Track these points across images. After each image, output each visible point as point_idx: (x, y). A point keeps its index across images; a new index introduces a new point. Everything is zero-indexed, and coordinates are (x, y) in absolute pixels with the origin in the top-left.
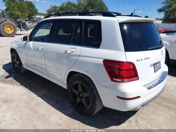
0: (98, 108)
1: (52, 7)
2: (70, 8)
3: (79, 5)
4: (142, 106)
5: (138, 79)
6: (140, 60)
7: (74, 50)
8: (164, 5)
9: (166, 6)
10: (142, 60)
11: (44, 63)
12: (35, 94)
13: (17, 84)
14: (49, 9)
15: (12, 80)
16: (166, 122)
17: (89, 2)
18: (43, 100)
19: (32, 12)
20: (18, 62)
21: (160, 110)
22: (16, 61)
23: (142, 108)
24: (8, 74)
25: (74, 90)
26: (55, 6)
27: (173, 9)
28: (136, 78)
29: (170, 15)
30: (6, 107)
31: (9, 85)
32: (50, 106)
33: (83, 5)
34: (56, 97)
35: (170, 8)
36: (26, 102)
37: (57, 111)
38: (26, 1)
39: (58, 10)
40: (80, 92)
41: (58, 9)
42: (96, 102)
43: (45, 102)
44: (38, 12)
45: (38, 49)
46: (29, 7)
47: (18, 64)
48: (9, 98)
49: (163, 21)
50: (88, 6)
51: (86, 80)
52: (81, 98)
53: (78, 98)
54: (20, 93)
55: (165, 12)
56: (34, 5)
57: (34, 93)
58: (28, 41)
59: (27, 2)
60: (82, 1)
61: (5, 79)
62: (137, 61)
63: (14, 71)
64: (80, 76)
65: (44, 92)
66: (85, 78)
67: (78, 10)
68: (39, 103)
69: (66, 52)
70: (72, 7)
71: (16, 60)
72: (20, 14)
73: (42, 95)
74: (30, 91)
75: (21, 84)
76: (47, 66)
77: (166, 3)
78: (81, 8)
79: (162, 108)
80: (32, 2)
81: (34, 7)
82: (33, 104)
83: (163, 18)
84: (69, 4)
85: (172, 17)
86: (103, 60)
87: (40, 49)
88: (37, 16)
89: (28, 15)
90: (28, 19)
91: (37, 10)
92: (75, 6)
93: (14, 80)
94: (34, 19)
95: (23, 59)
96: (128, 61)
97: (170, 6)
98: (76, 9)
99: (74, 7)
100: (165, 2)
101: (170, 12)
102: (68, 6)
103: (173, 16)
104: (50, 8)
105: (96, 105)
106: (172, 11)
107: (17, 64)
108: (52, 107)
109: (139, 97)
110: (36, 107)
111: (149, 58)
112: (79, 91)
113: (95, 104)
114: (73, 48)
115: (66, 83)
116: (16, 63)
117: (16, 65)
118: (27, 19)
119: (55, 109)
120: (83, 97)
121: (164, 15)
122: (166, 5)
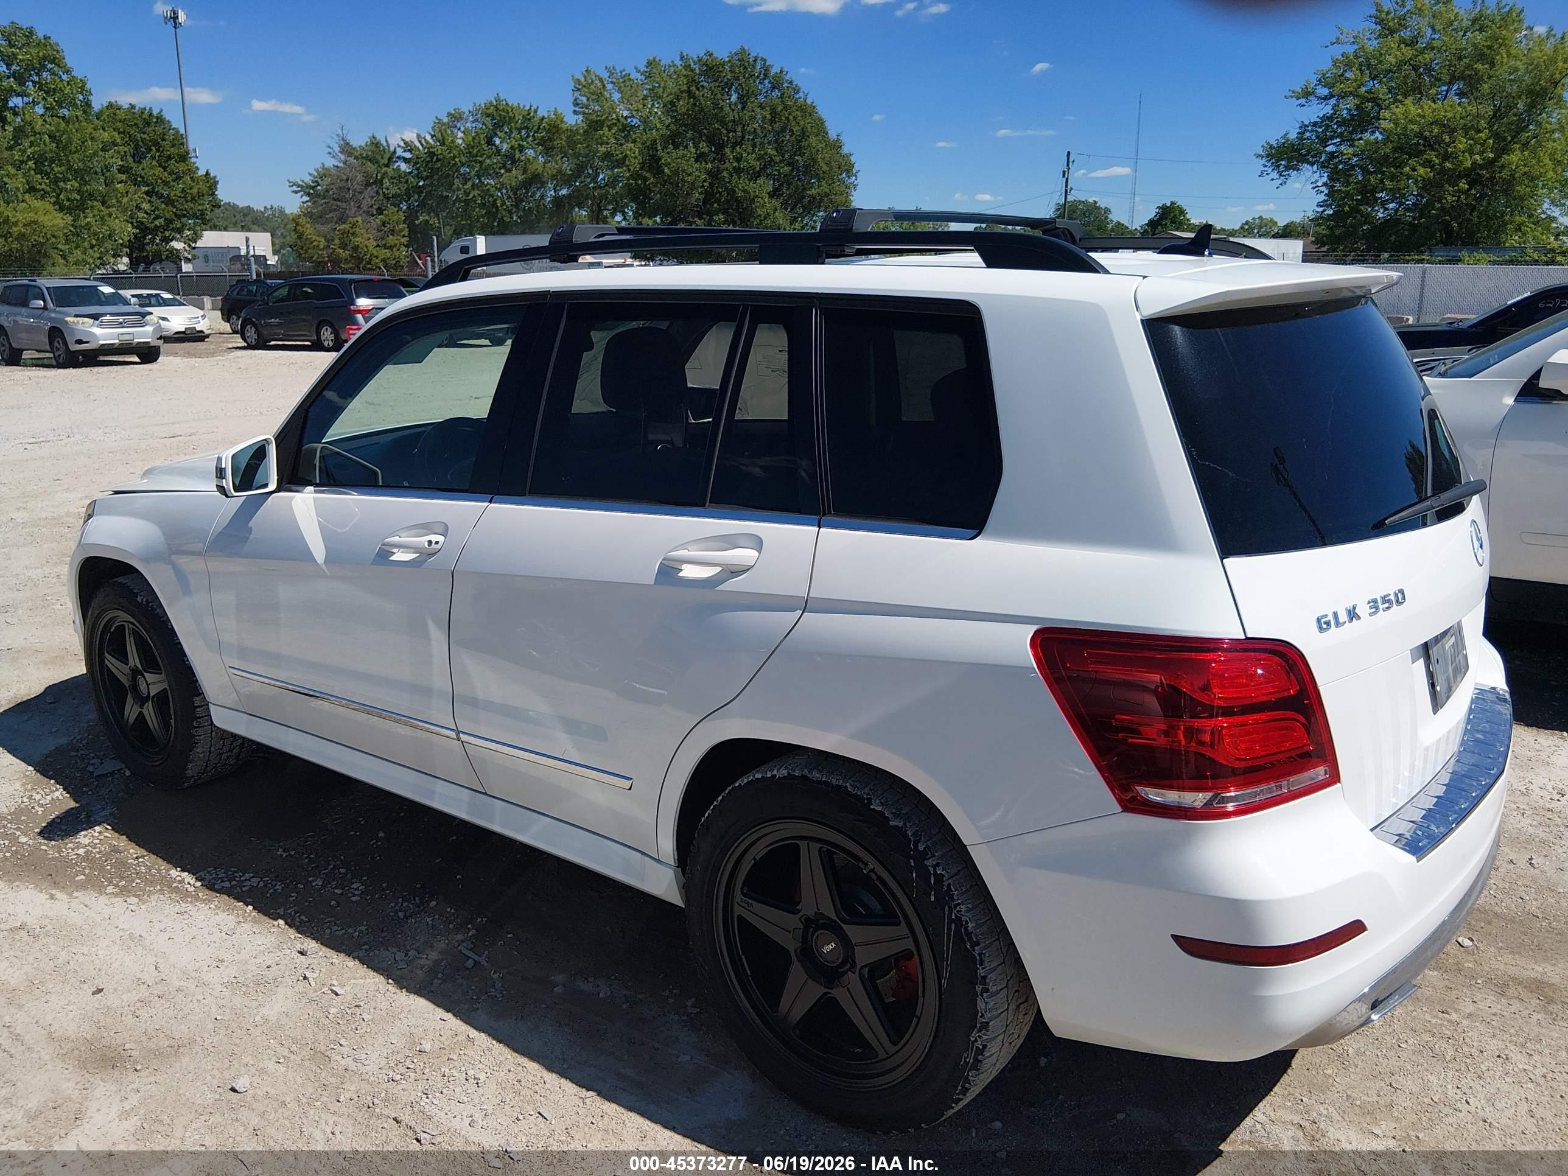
0: (993, 1048)
1: (347, 149)
2: (511, 159)
3: (594, 125)
4: (1374, 1007)
5: (1334, 778)
6: (1343, 617)
7: (744, 555)
8: (1316, 111)
9: (1330, 118)
10: (1352, 615)
11: (440, 681)
12: (363, 970)
13: (169, 885)
14: (323, 174)
15: (115, 850)
16: (1549, 1116)
17: (682, 105)
18: (453, 1022)
19: (169, 201)
20: (153, 683)
21: (1470, 1016)
22: (135, 672)
23: (1374, 1017)
24: (60, 793)
25: (757, 907)
26: (375, 144)
27: (1387, 140)
28: (1321, 770)
29: (1368, 195)
30: (125, 1115)
31: (103, 899)
32: (533, 1066)
33: (626, 130)
34: (560, 978)
35: (1367, 136)
36: (306, 1053)
37: (611, 1108)
38: (110, 105)
39: (400, 177)
40: (814, 924)
41: (404, 167)
42: (981, 1005)
43: (473, 1033)
44: (216, 205)
45: (384, 555)
46: (138, 157)
47: (161, 700)
48: (129, 1020)
49: (1320, 241)
50: (674, 140)
51: (881, 814)
52: (828, 974)
53: (797, 972)
54: (228, 972)
55: (1323, 166)
56: (179, 140)
57: (352, 963)
58: (272, 487)
59: (121, 115)
60: (616, 96)
61: (45, 846)
62: (1323, 625)
63: (110, 766)
64: (816, 775)
65: (442, 945)
66: (863, 792)
67: (579, 170)
68: (427, 1046)
69: (668, 572)
70: (530, 153)
71: (134, 660)
72: (56, 221)
73: (433, 971)
74: (311, 945)
75: (210, 886)
76: (473, 703)
77: (1325, 91)
78: (608, 156)
79: (1488, 1002)
80: (167, 116)
81: (184, 157)
82: (374, 1059)
83: (1317, 220)
84: (498, 126)
85: (1383, 204)
86: (1030, 630)
87: (399, 556)
88: (210, 239)
89: (126, 231)
90: (134, 264)
91: (211, 183)
92: (561, 141)
93: (134, 850)
94: (186, 267)
95: (220, 648)
96: (1249, 636)
97: (1361, 121)
98: (567, 167)
99: (547, 146)
100: (1323, 81)
101: (1364, 170)
102: (490, 142)
103: (1397, 195)
104: (330, 163)
105: (985, 1026)
106: (1386, 157)
107: (142, 700)
108: (552, 1078)
109: (1356, 928)
110: (408, 1091)
111: (1400, 597)
112: (807, 908)
113: (972, 1021)
114: (730, 542)
115: (667, 846)
116: (135, 688)
117: (131, 711)
118: (123, 264)
119: (584, 1093)
120: (849, 959)
121: (1322, 197)
122: (1328, 110)
